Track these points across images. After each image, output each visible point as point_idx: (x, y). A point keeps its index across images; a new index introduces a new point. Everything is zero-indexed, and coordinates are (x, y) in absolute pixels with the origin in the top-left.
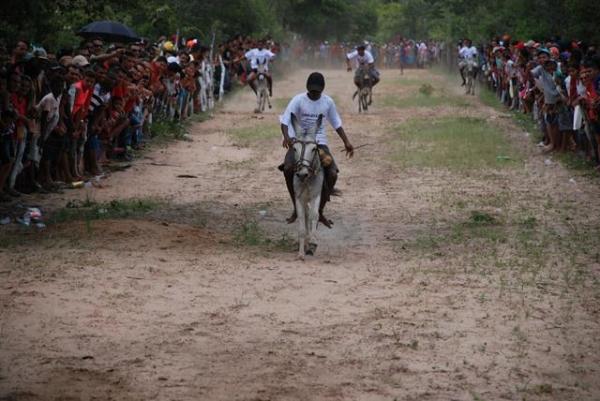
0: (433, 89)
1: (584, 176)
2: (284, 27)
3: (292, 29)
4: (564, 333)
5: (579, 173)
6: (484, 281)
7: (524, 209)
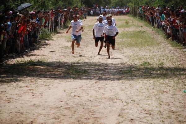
0: (129, 22)
1: (178, 49)
2: (81, 3)
3: (84, 4)
4: (174, 99)
5: (176, 48)
6: (148, 83)
7: (159, 60)
